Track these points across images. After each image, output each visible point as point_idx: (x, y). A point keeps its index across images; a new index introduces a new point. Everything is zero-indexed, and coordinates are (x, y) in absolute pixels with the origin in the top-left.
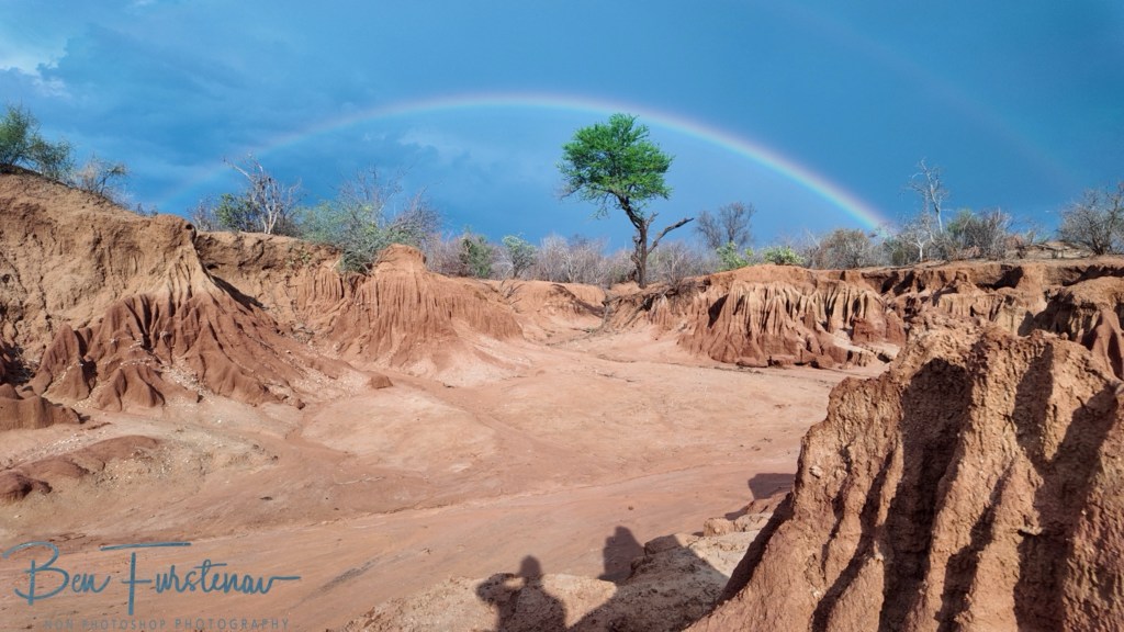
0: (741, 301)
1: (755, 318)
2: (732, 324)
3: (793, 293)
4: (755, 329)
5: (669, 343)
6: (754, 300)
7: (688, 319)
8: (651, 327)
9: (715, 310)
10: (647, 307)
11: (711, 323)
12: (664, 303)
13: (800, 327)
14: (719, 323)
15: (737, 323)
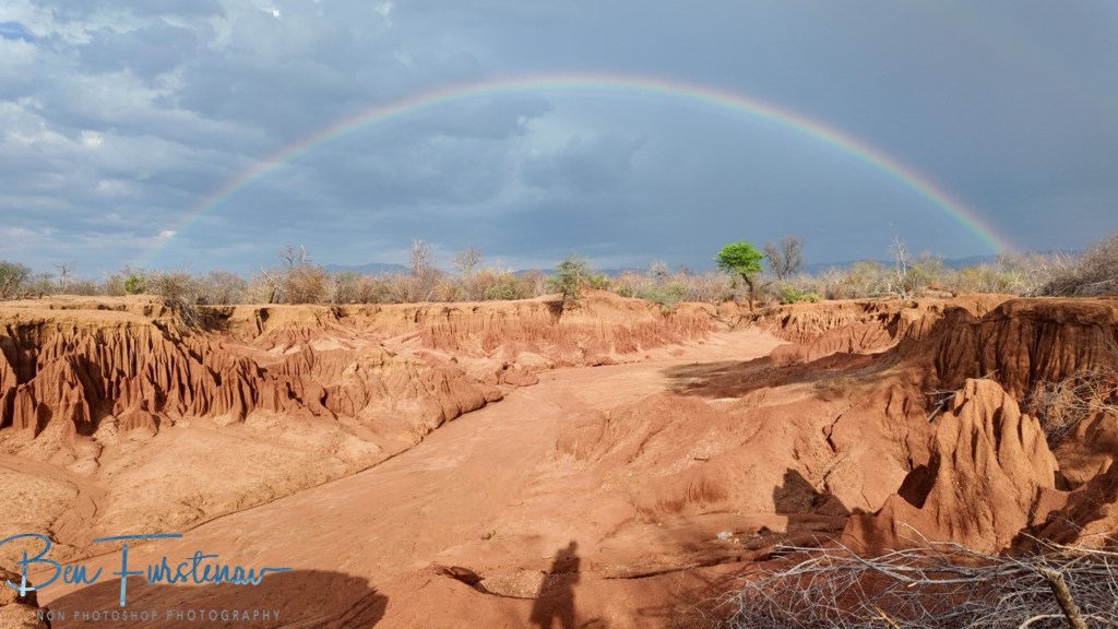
0: (795, 319)
1: (801, 326)
2: (791, 327)
3: (815, 316)
4: (801, 329)
5: (767, 334)
6: (800, 320)
7: (774, 325)
8: (758, 328)
9: (785, 321)
10: (755, 320)
11: (783, 327)
12: (763, 318)
13: (817, 328)
14: (787, 327)
15: (794, 327)
